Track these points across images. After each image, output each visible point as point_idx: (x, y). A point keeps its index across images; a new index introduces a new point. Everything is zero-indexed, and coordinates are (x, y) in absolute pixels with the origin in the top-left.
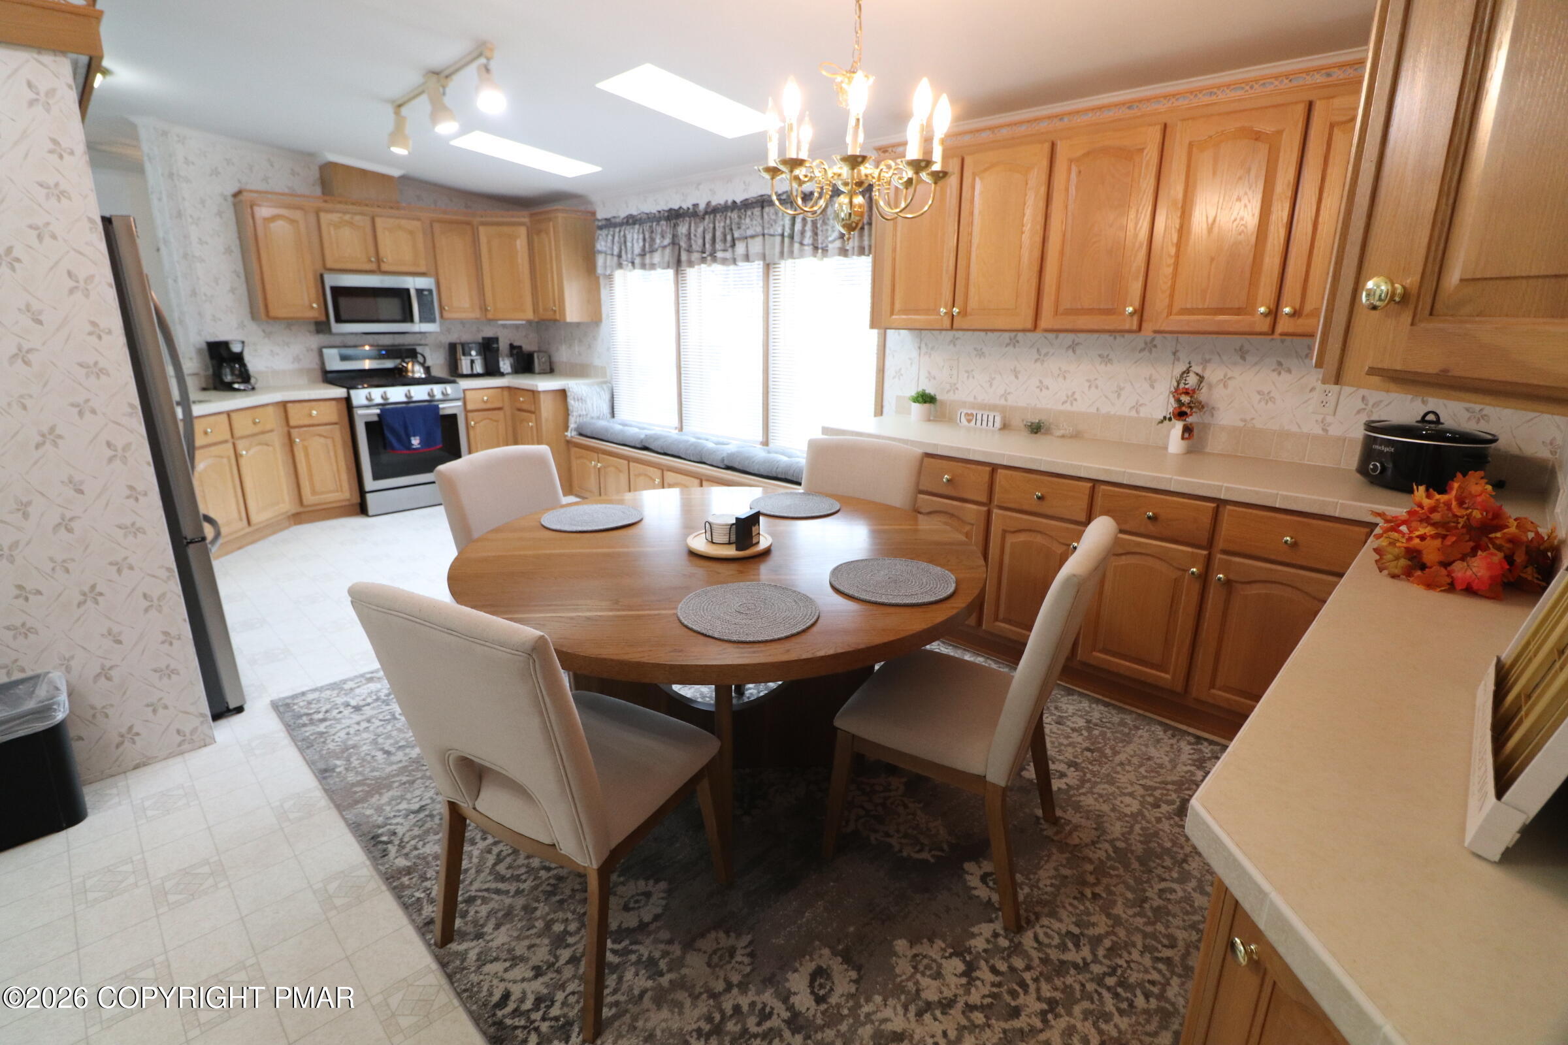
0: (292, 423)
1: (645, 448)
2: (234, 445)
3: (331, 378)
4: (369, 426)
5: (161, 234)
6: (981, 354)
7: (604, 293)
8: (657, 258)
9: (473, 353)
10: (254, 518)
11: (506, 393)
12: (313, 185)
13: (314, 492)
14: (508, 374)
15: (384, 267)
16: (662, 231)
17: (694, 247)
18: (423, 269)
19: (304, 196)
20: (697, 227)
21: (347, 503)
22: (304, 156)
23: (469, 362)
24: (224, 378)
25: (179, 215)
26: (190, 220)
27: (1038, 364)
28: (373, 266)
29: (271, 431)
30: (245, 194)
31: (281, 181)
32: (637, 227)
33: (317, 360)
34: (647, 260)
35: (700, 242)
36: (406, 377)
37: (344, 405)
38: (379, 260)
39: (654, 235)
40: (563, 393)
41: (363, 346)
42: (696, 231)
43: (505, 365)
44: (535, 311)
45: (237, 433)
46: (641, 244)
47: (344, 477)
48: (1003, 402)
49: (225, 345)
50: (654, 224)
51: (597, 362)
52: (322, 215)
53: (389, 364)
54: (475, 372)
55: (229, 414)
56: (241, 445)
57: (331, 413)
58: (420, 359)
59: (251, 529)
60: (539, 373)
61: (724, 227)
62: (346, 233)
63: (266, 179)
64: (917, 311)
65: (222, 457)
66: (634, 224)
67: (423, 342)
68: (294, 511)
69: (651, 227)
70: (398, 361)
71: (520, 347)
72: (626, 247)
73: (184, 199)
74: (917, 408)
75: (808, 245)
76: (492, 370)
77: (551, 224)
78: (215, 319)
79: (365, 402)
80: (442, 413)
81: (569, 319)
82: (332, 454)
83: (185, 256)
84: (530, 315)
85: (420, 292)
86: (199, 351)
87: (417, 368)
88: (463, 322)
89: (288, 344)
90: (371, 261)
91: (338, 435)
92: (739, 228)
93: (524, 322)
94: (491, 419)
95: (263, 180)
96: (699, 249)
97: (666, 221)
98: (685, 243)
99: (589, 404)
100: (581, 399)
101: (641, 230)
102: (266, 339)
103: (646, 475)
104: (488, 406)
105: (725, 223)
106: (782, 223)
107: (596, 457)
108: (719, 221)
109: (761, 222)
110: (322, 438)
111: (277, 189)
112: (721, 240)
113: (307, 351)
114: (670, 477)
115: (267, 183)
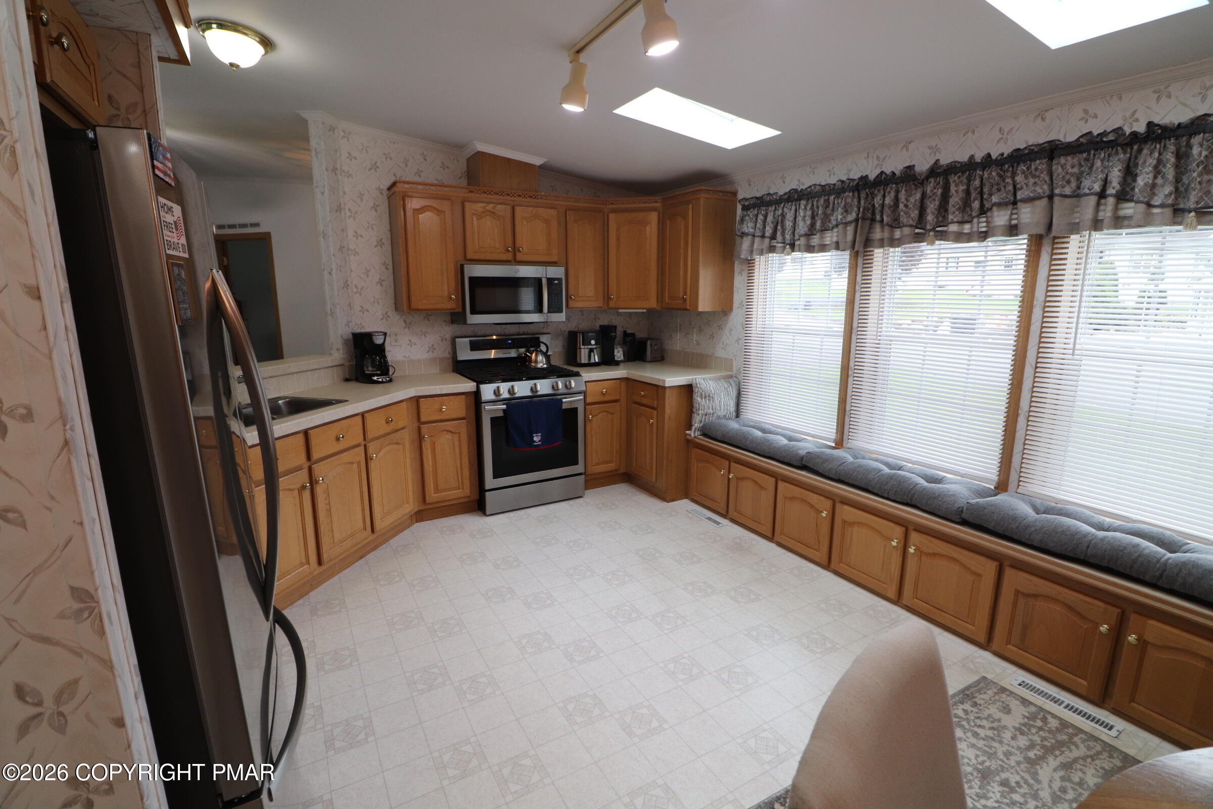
0: (423, 419)
1: (805, 468)
2: (365, 446)
3: (462, 368)
4: (494, 420)
5: (321, 228)
7: (739, 281)
8: (830, 237)
9: (593, 342)
10: (379, 525)
11: (623, 384)
12: (460, 178)
13: (437, 490)
14: (621, 361)
15: (520, 257)
16: (846, 204)
17: (904, 219)
18: (555, 259)
19: (451, 187)
20: (909, 195)
21: (466, 500)
22: (455, 147)
23: (587, 351)
24: (365, 369)
25: (339, 209)
26: (348, 214)
28: (509, 256)
29: (403, 428)
30: (398, 184)
31: (431, 174)
32: (803, 202)
33: (449, 349)
34: (815, 240)
35: (915, 213)
36: (529, 367)
37: (472, 398)
38: (515, 250)
39: (829, 211)
40: (689, 389)
41: (492, 336)
42: (907, 200)
43: (619, 354)
44: (660, 297)
45: (370, 435)
46: (809, 222)
47: (466, 473)
49: (369, 336)
50: (832, 198)
51: (720, 353)
52: (467, 205)
53: (513, 353)
54: (592, 361)
55: (363, 415)
56: (372, 448)
57: (458, 408)
58: (543, 348)
59: (374, 536)
60: (650, 362)
61: (968, 192)
62: (488, 222)
63: (419, 173)
65: (352, 463)
66: (799, 199)
67: (545, 331)
68: (416, 510)
69: (827, 201)
70: (522, 350)
71: (633, 335)
72: (783, 226)
73: (345, 193)
75: (1163, 206)
76: (608, 361)
77: (691, 206)
78: (363, 310)
79: (493, 397)
80: (564, 407)
81: (701, 309)
82: (457, 450)
83: (341, 249)
84: (653, 304)
85: (550, 281)
86: (346, 342)
87: (540, 358)
88: (582, 311)
89: (425, 334)
90: (508, 251)
91: (464, 429)
92: (999, 190)
93: (645, 311)
94: (607, 412)
95: (416, 173)
96: (911, 222)
97: (853, 192)
98: (887, 216)
99: (717, 402)
100: (709, 396)
101: (809, 207)
102: (407, 330)
103: (804, 501)
104: (606, 398)
105: (968, 185)
106: (1101, 176)
107: (727, 466)
108: (957, 185)
109: (1047, 178)
110: (449, 433)
111: (429, 181)
112: (958, 209)
113: (442, 340)
114: (846, 513)
115: (420, 176)
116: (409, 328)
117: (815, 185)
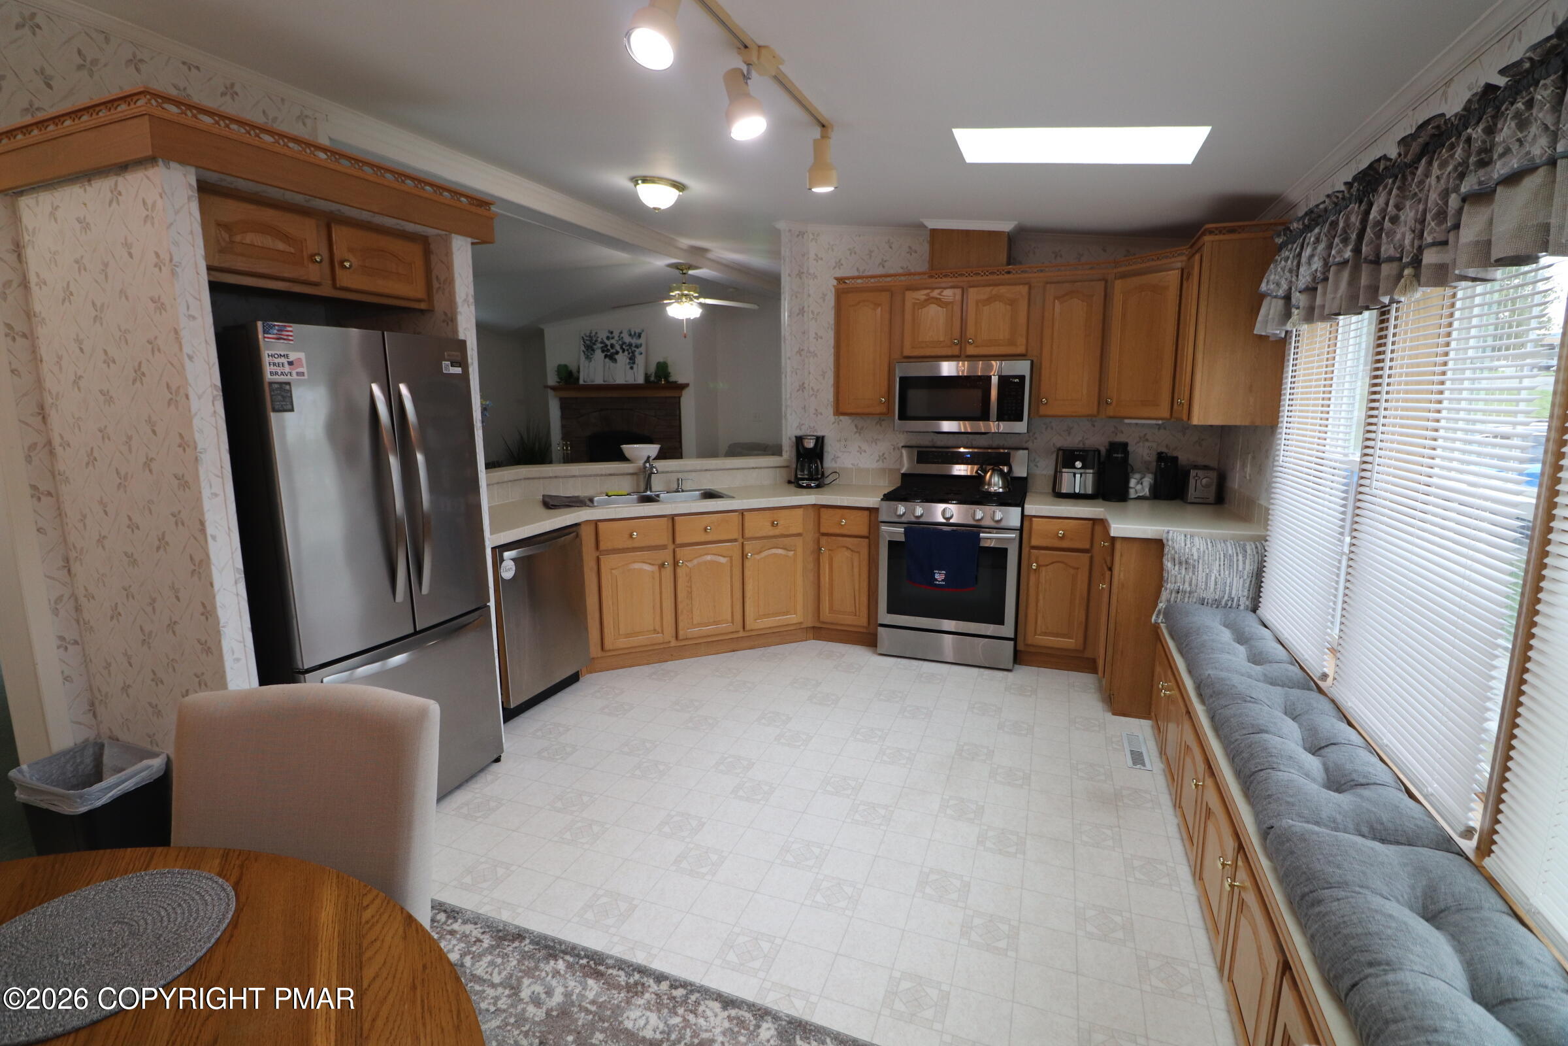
0: (824, 530)
2: (742, 543)
4: (892, 545)
9: (1079, 464)
10: (753, 624)
11: (1098, 529)
12: (924, 262)
13: (834, 610)
14: (1129, 498)
15: (970, 350)
18: (1017, 350)
26: (810, 316)
28: (956, 351)
29: (797, 535)
30: (837, 282)
32: (1318, 228)
36: (972, 491)
37: (874, 515)
38: (964, 342)
40: (1157, 545)
41: (960, 448)
43: (1140, 485)
44: (1173, 402)
45: (749, 533)
47: (865, 599)
54: (1078, 491)
55: (742, 513)
56: (750, 546)
57: (862, 525)
58: (1008, 467)
59: (745, 634)
61: (1449, 176)
62: (933, 309)
63: (882, 263)
65: (724, 556)
66: (1315, 223)
68: (809, 625)
69: (1332, 223)
70: (985, 468)
71: (1175, 458)
72: (1297, 275)
73: (809, 296)
79: (894, 518)
80: (983, 544)
82: (856, 570)
83: (800, 352)
85: (1004, 379)
86: (793, 445)
87: (996, 479)
89: (876, 441)
90: (954, 343)
91: (864, 549)
93: (1160, 422)
94: (1066, 564)
95: (880, 264)
99: (1201, 576)
100: (1187, 562)
102: (857, 435)
104: (1065, 544)
107: (1169, 676)
110: (849, 551)
111: (892, 272)
113: (894, 449)
115: (883, 268)
116: (860, 433)
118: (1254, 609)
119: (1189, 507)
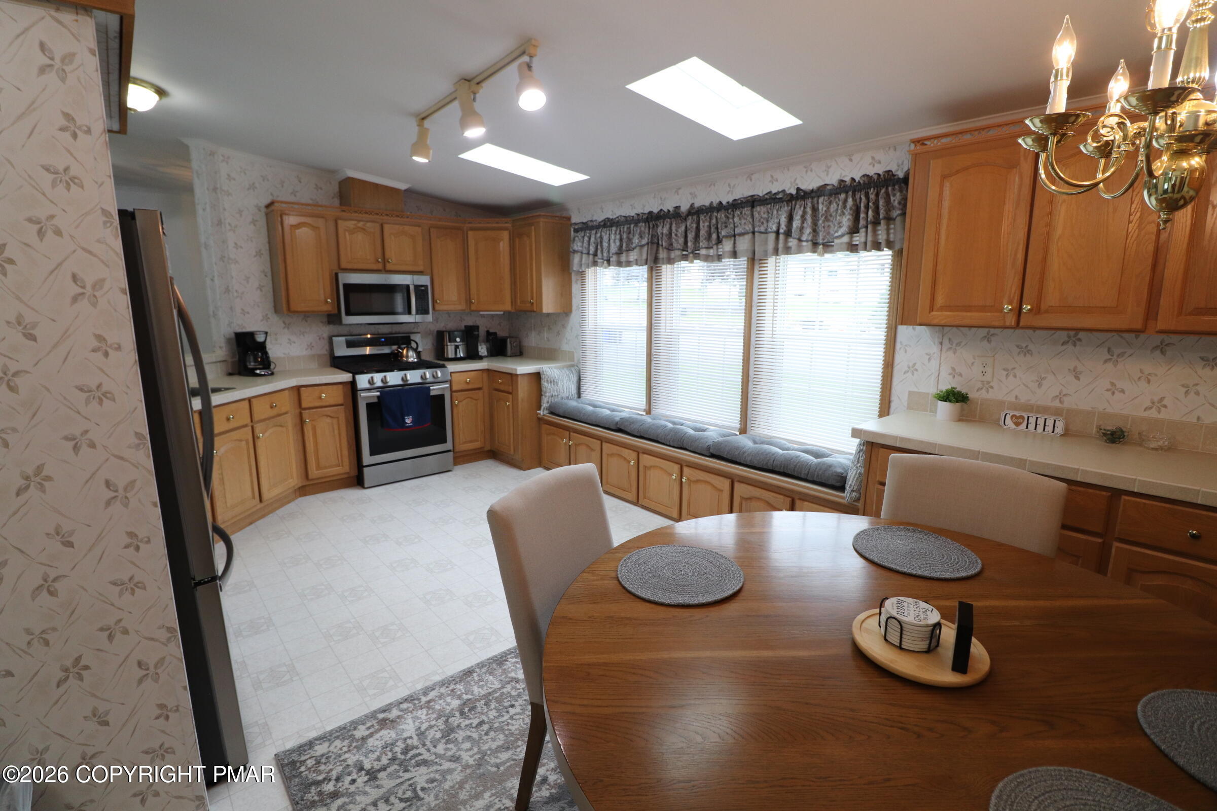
0: (304, 405)
1: (619, 430)
2: (252, 427)
3: (338, 363)
4: (369, 406)
5: (203, 239)
6: (1027, 352)
7: (575, 288)
8: (633, 256)
9: (458, 340)
10: (266, 495)
11: (485, 375)
12: (333, 198)
13: (319, 467)
14: (485, 357)
15: (389, 267)
16: (641, 231)
17: (675, 245)
18: (421, 268)
19: (325, 206)
20: (678, 227)
21: (346, 476)
22: (327, 172)
23: (453, 347)
24: (248, 364)
25: (220, 223)
26: (228, 227)
27: (1110, 365)
28: (380, 266)
29: (286, 413)
30: (276, 204)
31: (306, 194)
32: (614, 228)
33: (327, 347)
34: (623, 258)
35: (681, 240)
36: (401, 362)
37: (349, 387)
38: (385, 261)
39: (631, 236)
40: (537, 376)
41: (367, 334)
42: (677, 231)
43: (483, 350)
44: (513, 302)
45: (256, 417)
46: (618, 243)
47: (345, 452)
48: (1057, 403)
49: (251, 335)
50: (632, 226)
51: (565, 347)
52: (340, 222)
53: (386, 350)
54: (458, 356)
55: (250, 400)
56: (258, 428)
57: (337, 396)
58: (414, 345)
59: (262, 505)
60: (511, 356)
61: (710, 227)
62: (360, 237)
63: (294, 193)
64: (968, 308)
65: (241, 440)
66: (612, 226)
67: (415, 330)
68: (300, 485)
69: (629, 228)
70: (395, 347)
71: (495, 334)
72: (602, 246)
73: (225, 209)
74: (943, 406)
75: (807, 241)
76: (472, 355)
77: (533, 227)
78: (244, 312)
79: (367, 386)
80: (432, 393)
81: (545, 311)
82: (336, 432)
83: (222, 258)
84: (508, 307)
85: (417, 287)
86: (228, 341)
87: (411, 353)
88: (448, 313)
89: (303, 334)
90: (379, 262)
91: (342, 414)
92: (726, 227)
93: (502, 313)
94: (471, 398)
95: (292, 193)
96: (679, 247)
97: (645, 223)
98: (665, 242)
99: (560, 386)
100: (554, 381)
101: (618, 232)
102: (286, 330)
103: (620, 456)
104: (470, 387)
105: (710, 222)
106: (776, 221)
107: (568, 435)
108: (704, 222)
109: (751, 220)
110: (329, 418)
111: (303, 201)
112: (705, 239)
113: (320, 339)
114: (646, 460)
115: (295, 196)
116: (288, 328)
117: (621, 216)
118: (579, 397)
119: (509, 359)
